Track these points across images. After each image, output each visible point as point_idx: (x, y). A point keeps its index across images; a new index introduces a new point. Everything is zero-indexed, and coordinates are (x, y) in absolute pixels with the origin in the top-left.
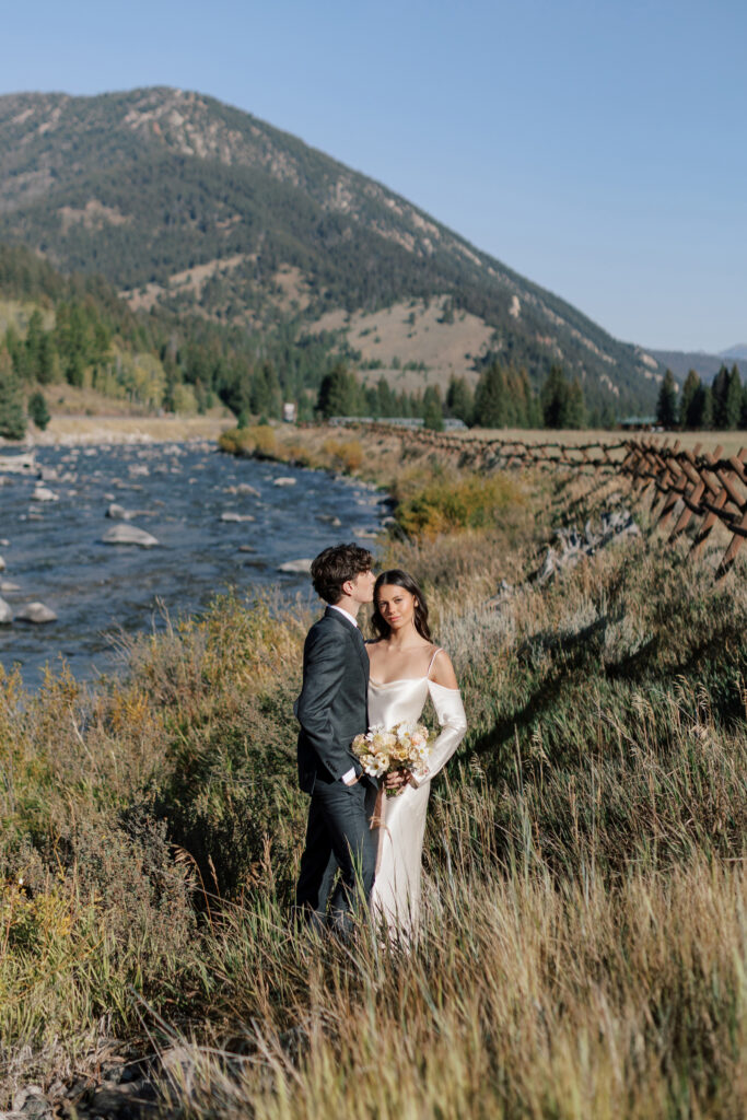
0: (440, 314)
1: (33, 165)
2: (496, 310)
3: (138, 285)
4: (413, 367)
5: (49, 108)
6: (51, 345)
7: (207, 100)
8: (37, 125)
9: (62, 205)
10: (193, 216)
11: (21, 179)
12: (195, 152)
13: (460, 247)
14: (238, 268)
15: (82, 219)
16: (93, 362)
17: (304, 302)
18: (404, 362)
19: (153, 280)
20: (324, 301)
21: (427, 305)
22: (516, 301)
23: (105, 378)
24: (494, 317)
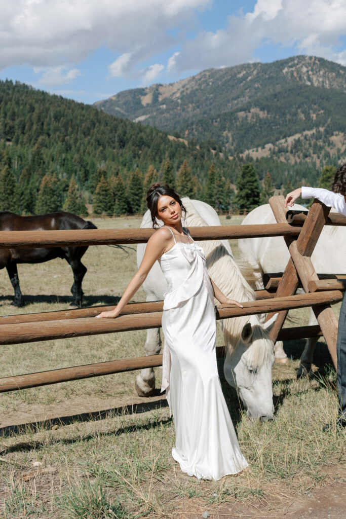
1: (242, 95)
5: (252, 69)
8: (247, 77)
12: (312, 84)
17: (343, 149)
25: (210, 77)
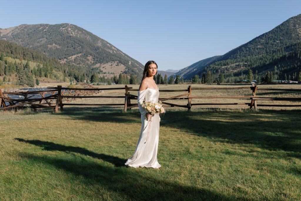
0: (117, 64)
1: (43, 37)
2: (126, 63)
3: (62, 59)
4: (112, 73)
5: (46, 27)
6: (42, 70)
7: (75, 26)
8: (43, 30)
9: (48, 44)
10: (72, 47)
11: (41, 40)
12: (73, 35)
13: (120, 52)
14: (80, 56)
15: (52, 47)
16: (50, 73)
17: (93, 62)
18: (110, 73)
19: (65, 58)
20: (96, 62)
21: (114, 63)
22: (130, 62)
23: (52, 76)
24: (126, 65)
25: (25, 28)
